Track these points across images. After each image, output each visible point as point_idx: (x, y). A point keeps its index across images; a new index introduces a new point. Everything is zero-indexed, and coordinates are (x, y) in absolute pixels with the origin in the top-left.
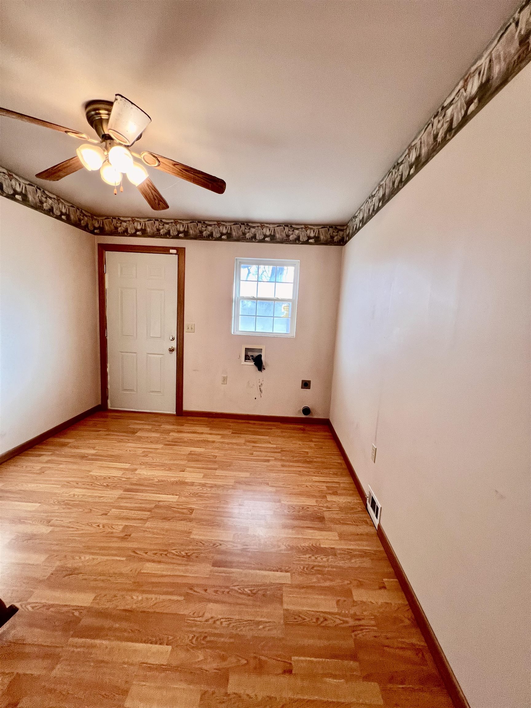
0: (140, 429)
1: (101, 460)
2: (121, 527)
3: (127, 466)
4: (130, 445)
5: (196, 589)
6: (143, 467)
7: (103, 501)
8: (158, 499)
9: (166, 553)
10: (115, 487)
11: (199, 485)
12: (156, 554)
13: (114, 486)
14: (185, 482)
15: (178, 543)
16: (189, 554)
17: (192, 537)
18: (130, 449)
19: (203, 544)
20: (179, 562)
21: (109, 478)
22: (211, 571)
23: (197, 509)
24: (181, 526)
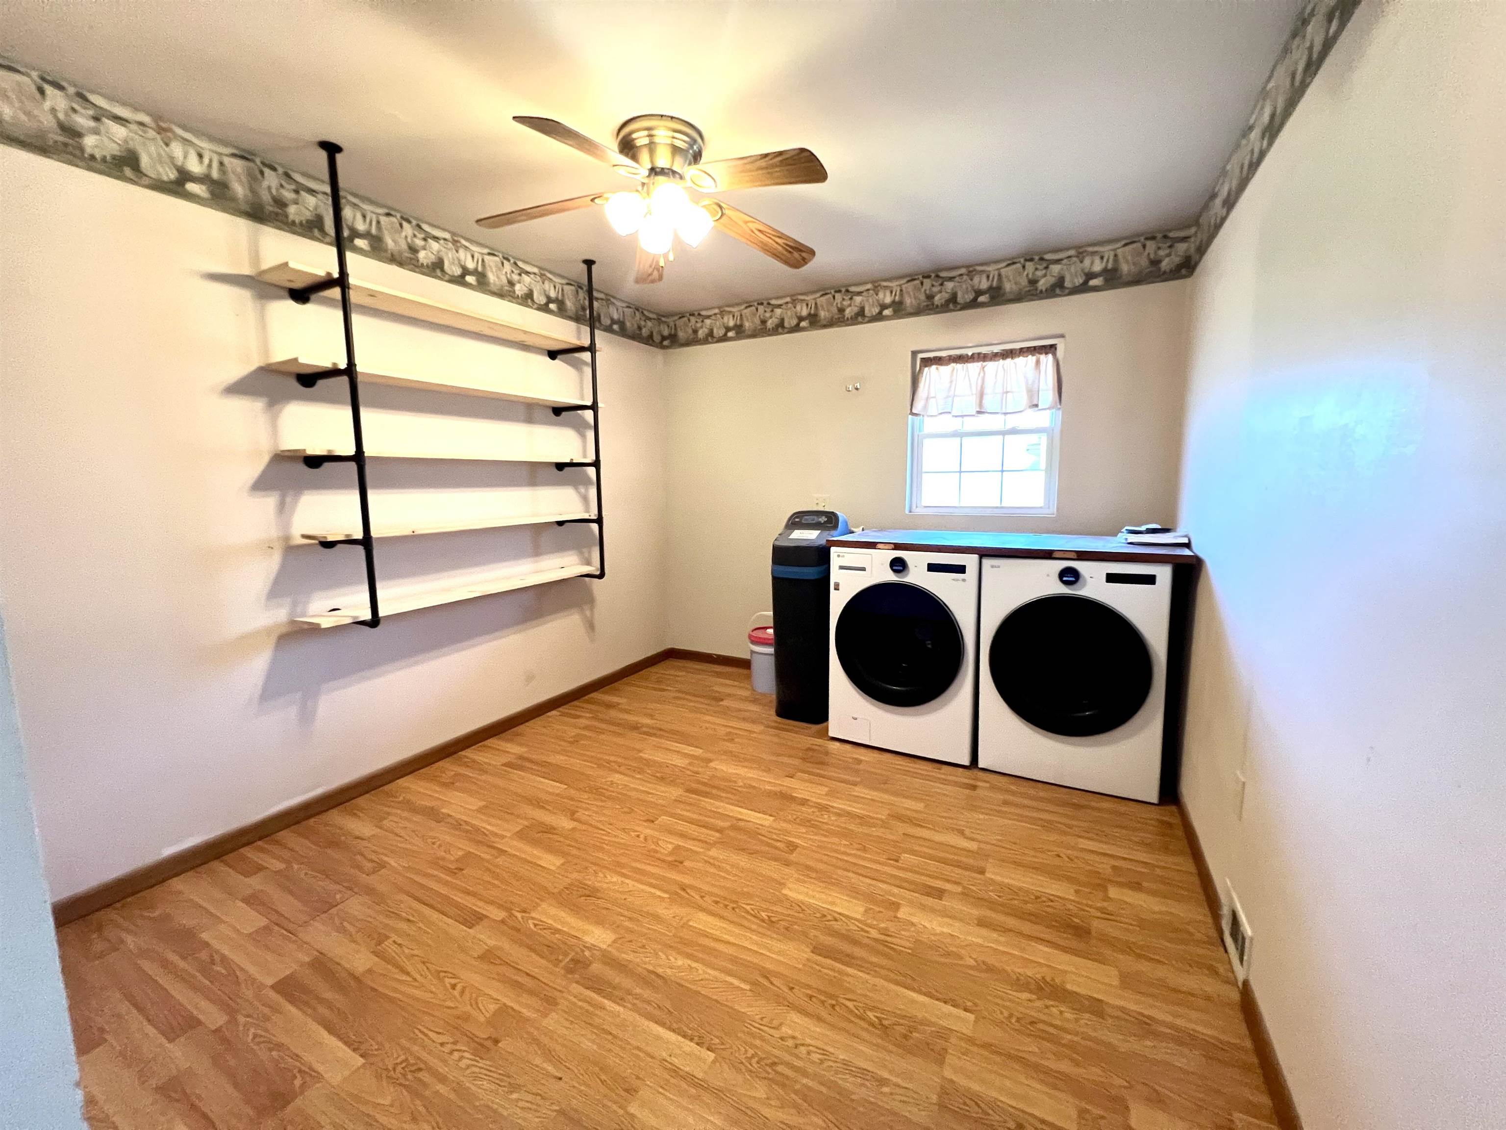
0: (729, 695)
1: (661, 737)
2: (670, 847)
3: (698, 752)
4: (707, 718)
5: (774, 980)
6: (723, 757)
7: (652, 799)
8: (739, 816)
9: (735, 905)
10: (673, 783)
11: (816, 807)
12: (717, 902)
13: (671, 781)
14: (791, 796)
15: (759, 897)
16: (773, 919)
17: (785, 891)
18: (708, 725)
19: (803, 910)
20: (754, 927)
21: (667, 767)
22: (808, 960)
23: (804, 848)
24: (769, 869)
